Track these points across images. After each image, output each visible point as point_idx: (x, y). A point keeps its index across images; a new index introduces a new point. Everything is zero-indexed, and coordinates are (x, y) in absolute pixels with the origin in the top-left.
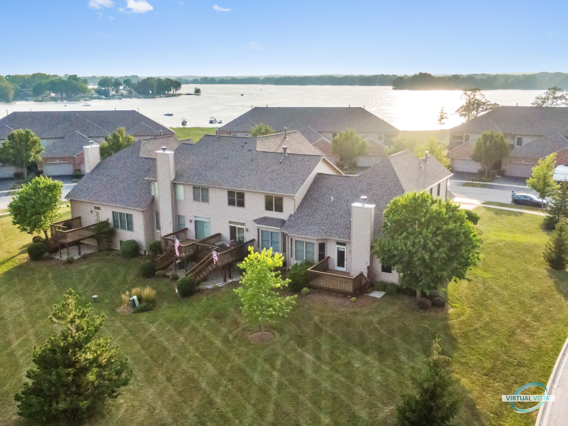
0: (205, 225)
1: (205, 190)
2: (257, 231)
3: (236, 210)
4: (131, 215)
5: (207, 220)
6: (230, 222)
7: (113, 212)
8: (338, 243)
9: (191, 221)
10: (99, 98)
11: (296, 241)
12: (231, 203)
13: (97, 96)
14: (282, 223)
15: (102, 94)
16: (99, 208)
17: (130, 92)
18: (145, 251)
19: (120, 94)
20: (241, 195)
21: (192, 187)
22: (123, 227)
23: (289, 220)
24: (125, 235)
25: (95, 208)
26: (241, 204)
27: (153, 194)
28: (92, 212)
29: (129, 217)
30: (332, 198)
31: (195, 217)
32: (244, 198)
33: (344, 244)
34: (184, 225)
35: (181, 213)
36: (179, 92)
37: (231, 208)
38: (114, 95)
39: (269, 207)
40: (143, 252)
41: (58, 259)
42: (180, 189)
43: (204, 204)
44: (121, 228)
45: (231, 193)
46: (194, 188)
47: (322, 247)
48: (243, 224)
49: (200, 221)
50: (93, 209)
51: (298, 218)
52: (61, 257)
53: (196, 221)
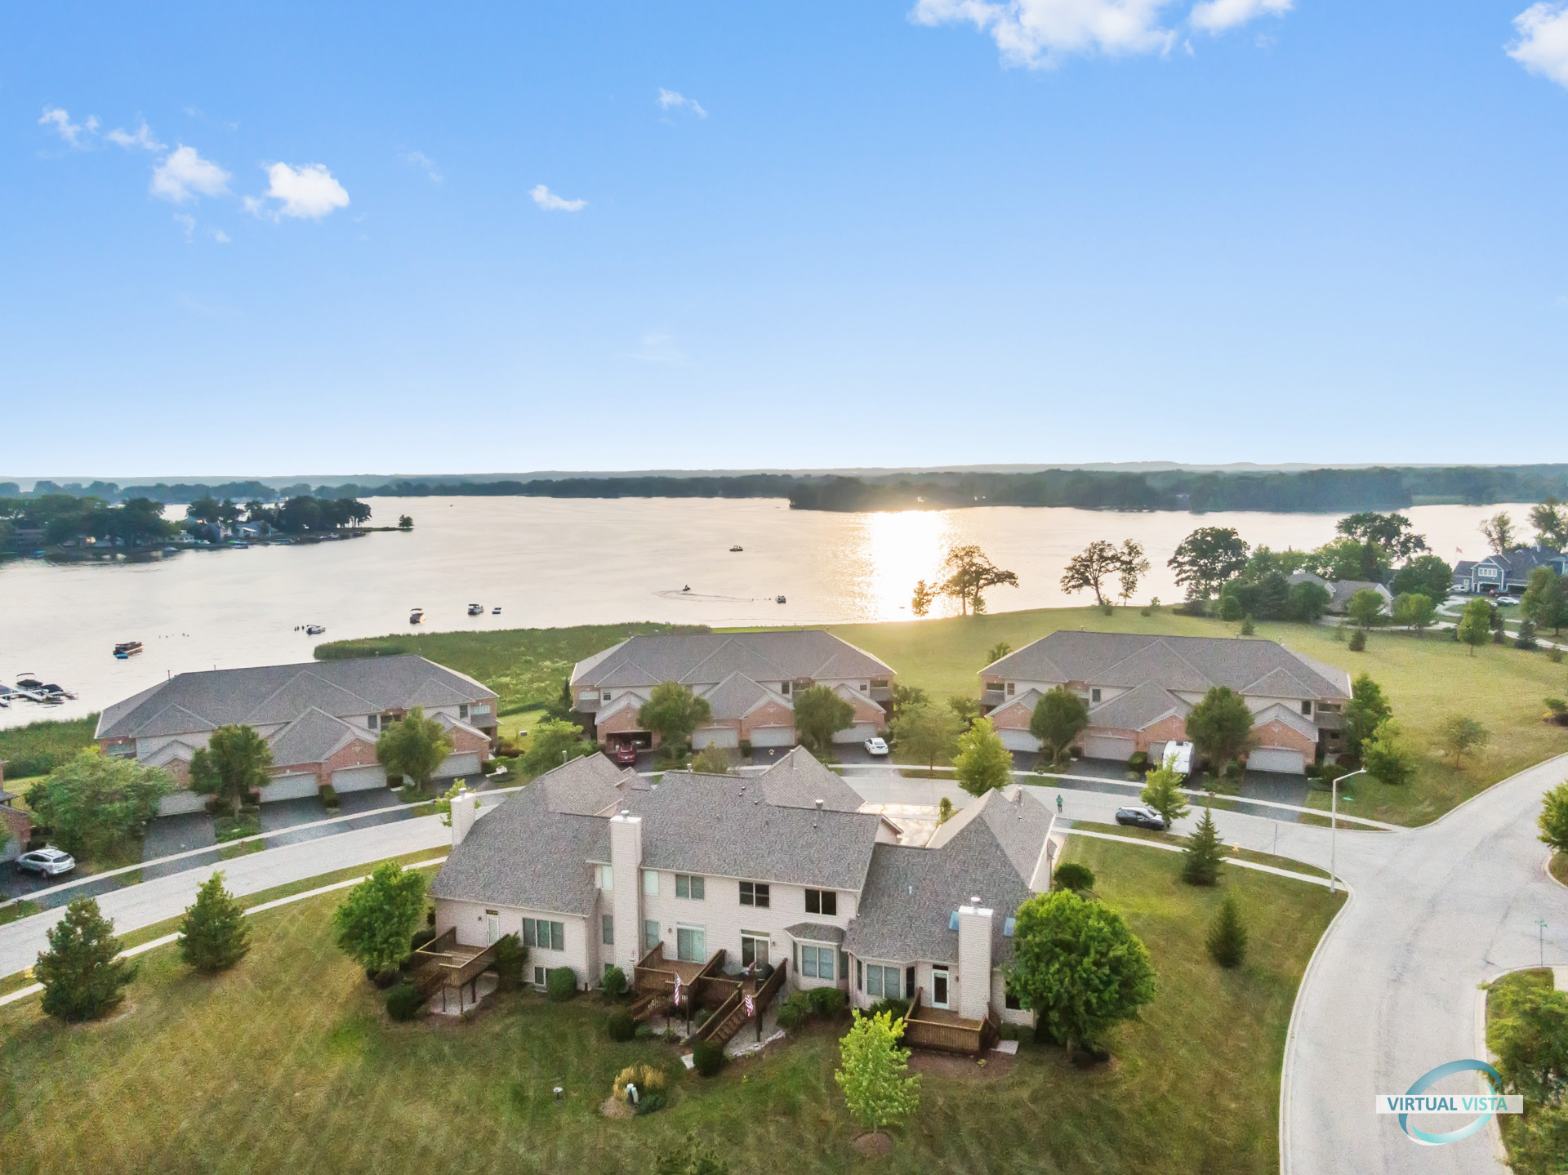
0: (696, 937)
1: (698, 881)
2: (791, 948)
3: (754, 911)
4: (562, 925)
5: (703, 929)
6: (743, 931)
7: (524, 920)
8: (936, 967)
9: (670, 930)
10: (196, 547)
11: (868, 965)
12: (745, 900)
13: (193, 541)
14: (840, 935)
15: (202, 538)
16: (495, 913)
17: (264, 530)
18: (586, 985)
19: (242, 534)
20: (763, 889)
21: (674, 877)
22: (542, 945)
23: (851, 929)
24: (546, 958)
25: (488, 912)
26: (764, 902)
27: (598, 886)
28: (480, 919)
29: (557, 928)
30: (910, 888)
31: (678, 923)
32: (768, 893)
33: (945, 968)
34: (656, 937)
35: (652, 916)
36: (364, 525)
37: (746, 908)
38: (227, 538)
39: (812, 907)
40: (582, 987)
41: (439, 1015)
42: (652, 878)
43: (698, 903)
44: (539, 945)
45: (745, 887)
46: (677, 876)
47: (911, 973)
48: (767, 935)
49: (687, 931)
50: (483, 913)
51: (865, 926)
52: (444, 1011)
53: (679, 931)
